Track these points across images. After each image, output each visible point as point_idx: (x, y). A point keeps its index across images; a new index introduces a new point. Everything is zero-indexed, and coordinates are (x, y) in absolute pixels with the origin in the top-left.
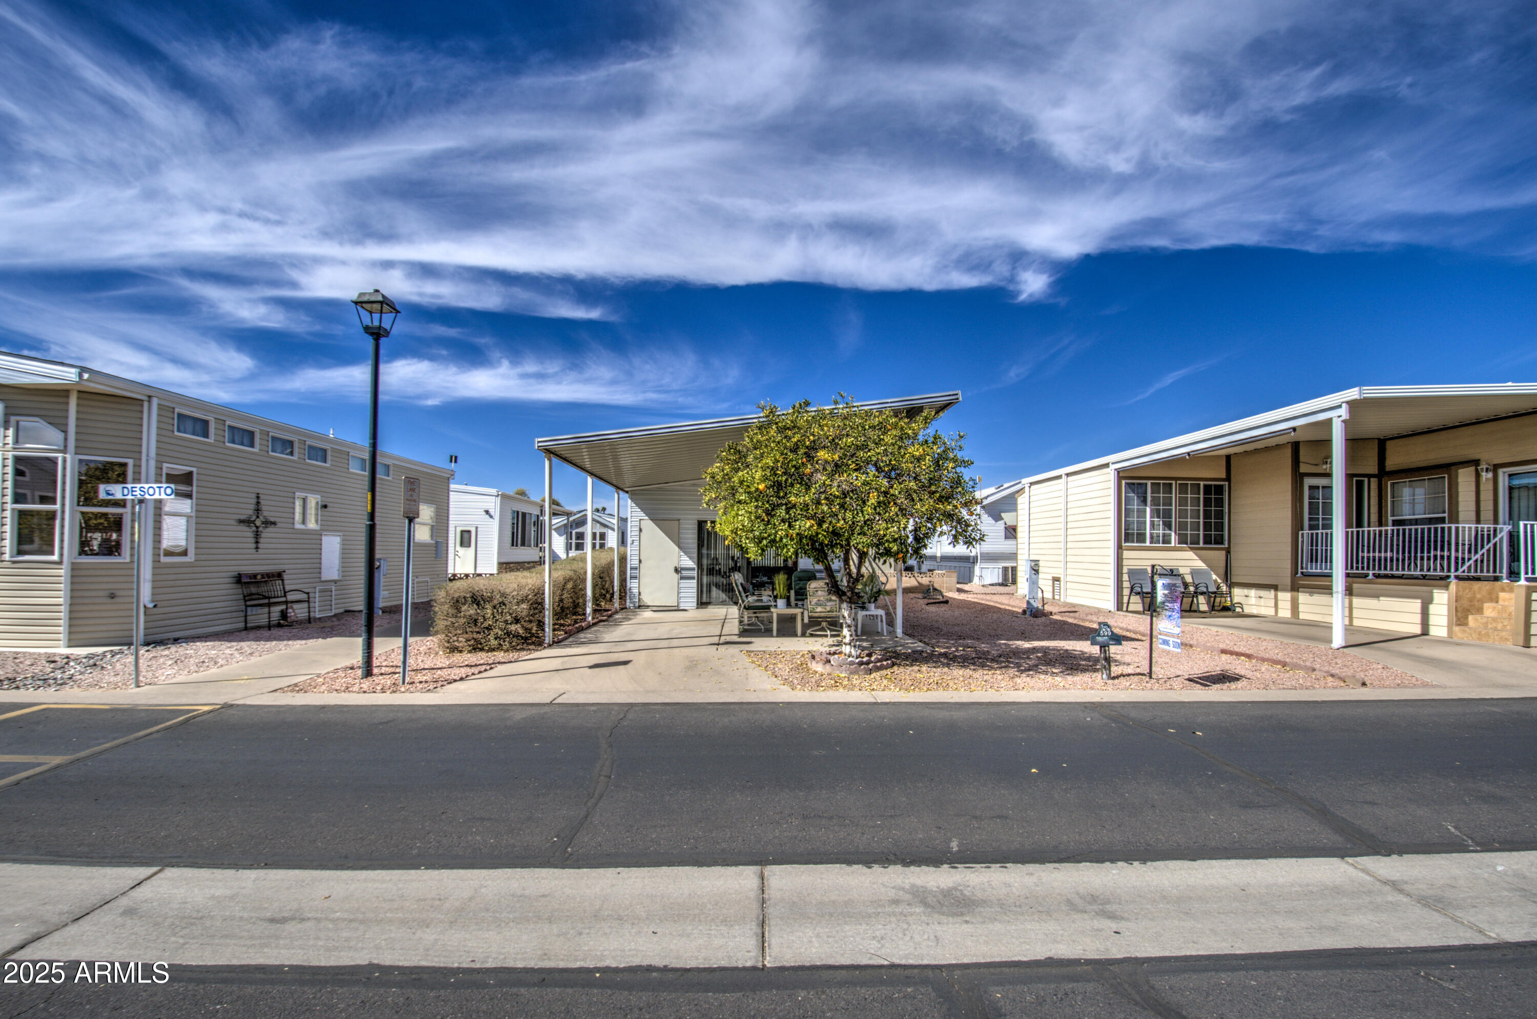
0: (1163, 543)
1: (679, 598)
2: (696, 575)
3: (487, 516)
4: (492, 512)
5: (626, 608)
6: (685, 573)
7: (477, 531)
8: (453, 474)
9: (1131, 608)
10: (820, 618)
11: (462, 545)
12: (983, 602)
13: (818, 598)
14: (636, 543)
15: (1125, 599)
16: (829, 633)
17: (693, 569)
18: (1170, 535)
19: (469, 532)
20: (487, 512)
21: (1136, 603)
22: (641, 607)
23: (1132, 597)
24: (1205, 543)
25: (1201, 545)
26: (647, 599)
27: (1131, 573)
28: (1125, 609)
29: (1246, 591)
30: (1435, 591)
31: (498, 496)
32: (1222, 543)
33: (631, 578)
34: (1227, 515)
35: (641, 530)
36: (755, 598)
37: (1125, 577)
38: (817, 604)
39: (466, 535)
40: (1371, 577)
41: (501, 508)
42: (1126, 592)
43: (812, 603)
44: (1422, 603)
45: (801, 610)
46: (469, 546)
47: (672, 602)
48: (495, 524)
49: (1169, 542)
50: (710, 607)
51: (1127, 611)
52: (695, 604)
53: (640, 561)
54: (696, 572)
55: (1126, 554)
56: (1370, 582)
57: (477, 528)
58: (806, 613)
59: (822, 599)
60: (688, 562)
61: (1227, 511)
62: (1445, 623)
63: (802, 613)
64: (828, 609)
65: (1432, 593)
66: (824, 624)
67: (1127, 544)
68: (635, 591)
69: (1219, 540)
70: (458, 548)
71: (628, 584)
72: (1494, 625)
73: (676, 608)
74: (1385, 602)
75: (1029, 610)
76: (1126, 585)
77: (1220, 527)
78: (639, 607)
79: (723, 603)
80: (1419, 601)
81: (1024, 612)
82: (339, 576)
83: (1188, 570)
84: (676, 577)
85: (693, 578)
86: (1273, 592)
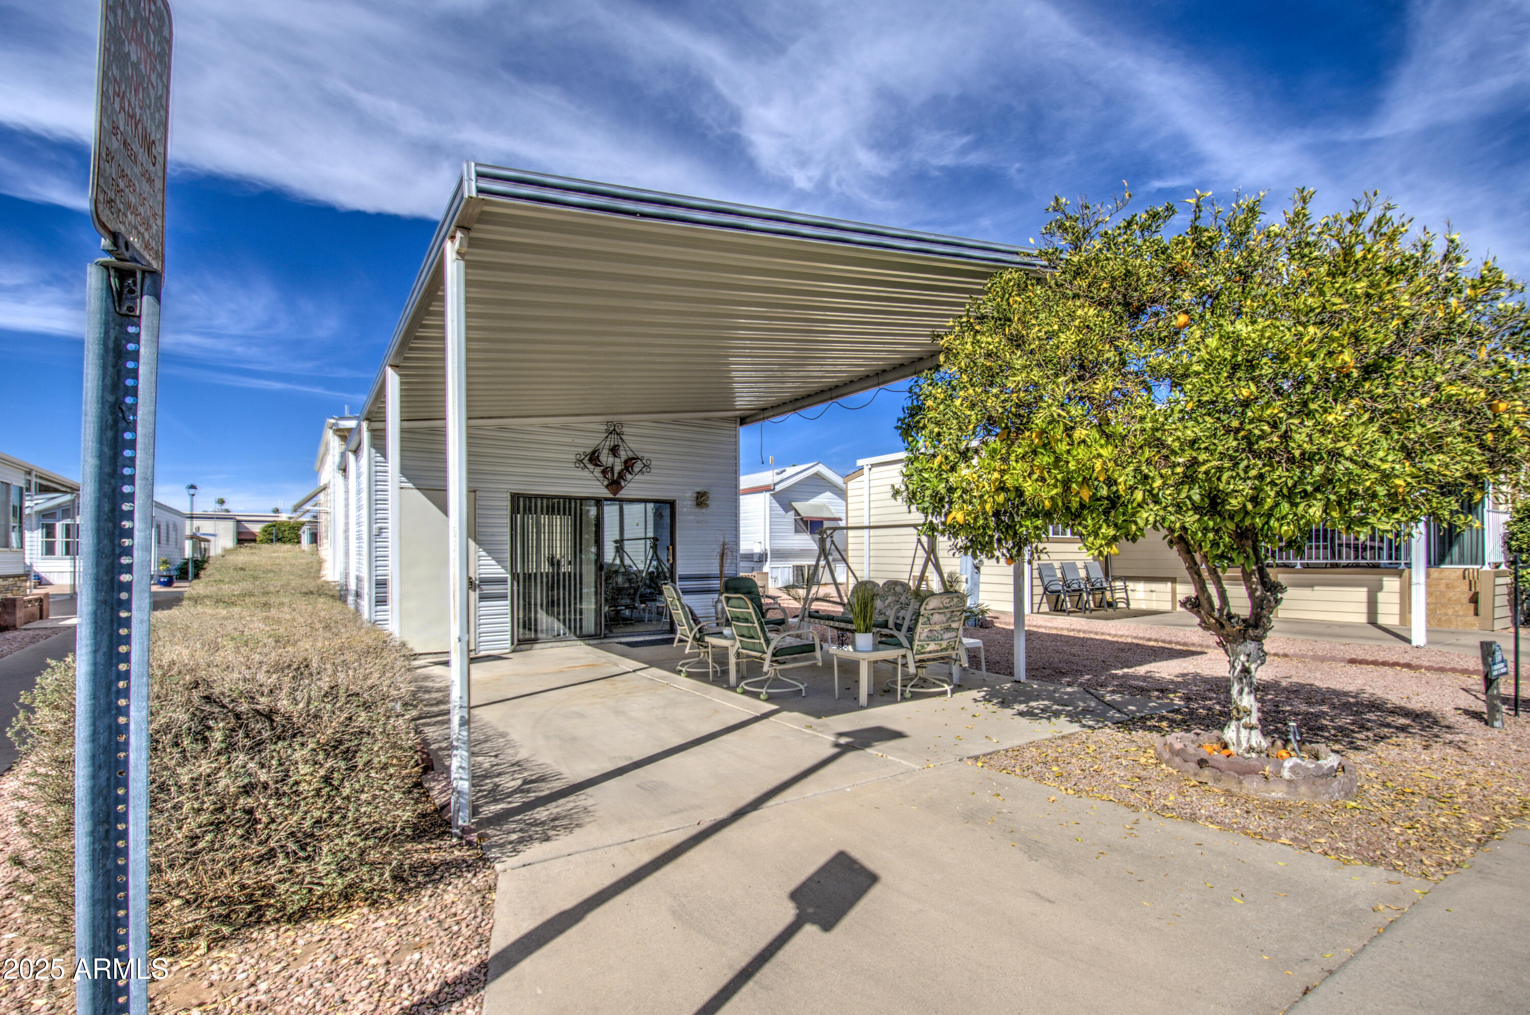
1: (477, 635)
2: (509, 591)
6: (488, 589)
9: (1042, 608)
14: (386, 534)
17: (503, 581)
26: (412, 641)
27: (1041, 568)
30: (1385, 579)
40: (1299, 567)
42: (1037, 590)
44: (1369, 592)
50: (537, 646)
51: (1039, 613)
52: (508, 644)
54: (508, 585)
56: (1298, 572)
59: (937, 628)
60: (493, 568)
62: (1397, 612)
64: (944, 644)
65: (1381, 581)
66: (923, 672)
72: (1444, 611)
73: (473, 654)
74: (1320, 592)
79: (559, 637)
80: (1365, 589)
83: (1082, 564)
84: (471, 595)
85: (503, 597)
86: (1169, 584)
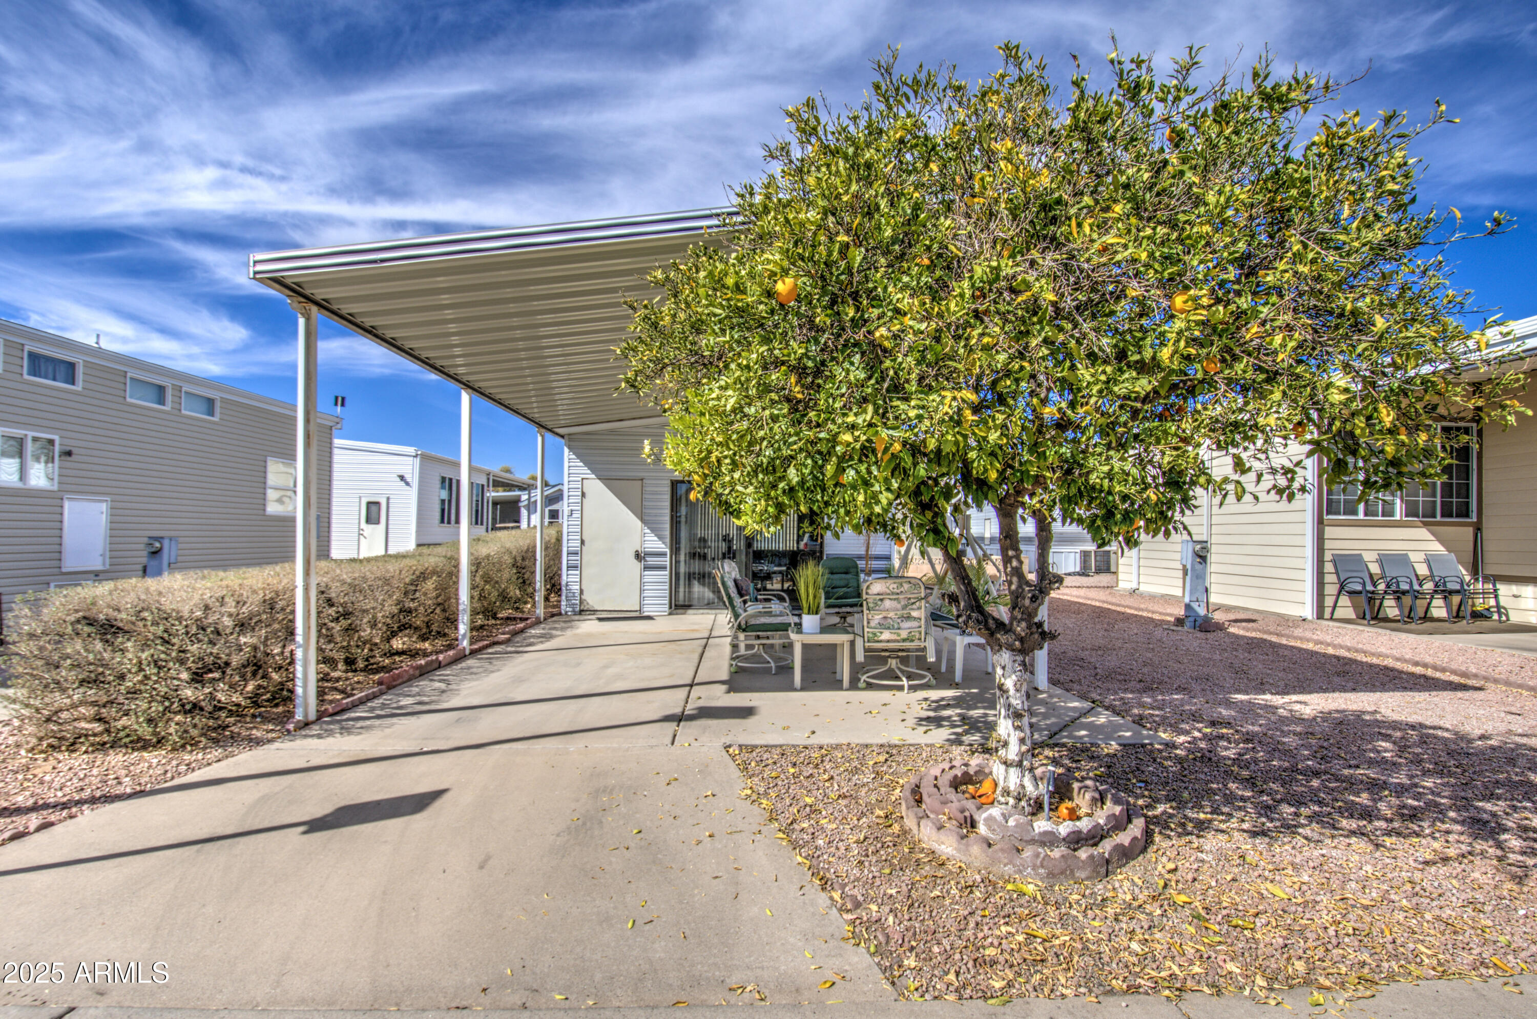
0: (1383, 515)
1: (642, 598)
2: (668, 563)
3: (403, 483)
4: (408, 477)
5: (560, 614)
6: (651, 561)
7: (388, 503)
8: (339, 420)
9: (1339, 613)
10: (886, 650)
11: (368, 521)
12: (1089, 602)
13: (884, 614)
14: (577, 515)
15: (1329, 602)
16: (905, 682)
17: (663, 554)
18: (1393, 504)
19: (378, 504)
20: (402, 478)
21: (1345, 608)
22: (583, 612)
23: (1341, 597)
24: (1442, 516)
25: (1438, 518)
26: (593, 600)
27: (1337, 561)
28: (1327, 615)
29: (1514, 589)
31: (416, 456)
32: (1467, 515)
33: (569, 567)
34: (1475, 473)
35: (583, 495)
36: (760, 607)
37: (1329, 567)
38: (883, 626)
39: (373, 508)
41: (420, 473)
42: (1331, 589)
43: (873, 624)
45: (850, 637)
46: (378, 522)
47: (631, 604)
48: (412, 494)
49: (1392, 514)
50: (690, 611)
51: (1331, 619)
52: (666, 608)
53: (583, 542)
54: (668, 559)
55: (1329, 532)
57: (388, 499)
58: (859, 643)
59: (891, 614)
60: (656, 544)
61: (1475, 467)
63: (852, 643)
64: (904, 634)
66: (893, 663)
67: (1330, 517)
68: (575, 588)
69: (1464, 512)
70: (363, 525)
71: (564, 577)
73: (637, 614)
75: (1192, 619)
76: (1330, 578)
77: (1465, 491)
78: (581, 612)
79: (709, 605)
81: (1179, 622)
82: (104, 564)
83: (1421, 557)
84: (637, 566)
85: (663, 568)
